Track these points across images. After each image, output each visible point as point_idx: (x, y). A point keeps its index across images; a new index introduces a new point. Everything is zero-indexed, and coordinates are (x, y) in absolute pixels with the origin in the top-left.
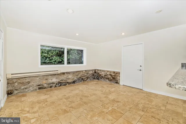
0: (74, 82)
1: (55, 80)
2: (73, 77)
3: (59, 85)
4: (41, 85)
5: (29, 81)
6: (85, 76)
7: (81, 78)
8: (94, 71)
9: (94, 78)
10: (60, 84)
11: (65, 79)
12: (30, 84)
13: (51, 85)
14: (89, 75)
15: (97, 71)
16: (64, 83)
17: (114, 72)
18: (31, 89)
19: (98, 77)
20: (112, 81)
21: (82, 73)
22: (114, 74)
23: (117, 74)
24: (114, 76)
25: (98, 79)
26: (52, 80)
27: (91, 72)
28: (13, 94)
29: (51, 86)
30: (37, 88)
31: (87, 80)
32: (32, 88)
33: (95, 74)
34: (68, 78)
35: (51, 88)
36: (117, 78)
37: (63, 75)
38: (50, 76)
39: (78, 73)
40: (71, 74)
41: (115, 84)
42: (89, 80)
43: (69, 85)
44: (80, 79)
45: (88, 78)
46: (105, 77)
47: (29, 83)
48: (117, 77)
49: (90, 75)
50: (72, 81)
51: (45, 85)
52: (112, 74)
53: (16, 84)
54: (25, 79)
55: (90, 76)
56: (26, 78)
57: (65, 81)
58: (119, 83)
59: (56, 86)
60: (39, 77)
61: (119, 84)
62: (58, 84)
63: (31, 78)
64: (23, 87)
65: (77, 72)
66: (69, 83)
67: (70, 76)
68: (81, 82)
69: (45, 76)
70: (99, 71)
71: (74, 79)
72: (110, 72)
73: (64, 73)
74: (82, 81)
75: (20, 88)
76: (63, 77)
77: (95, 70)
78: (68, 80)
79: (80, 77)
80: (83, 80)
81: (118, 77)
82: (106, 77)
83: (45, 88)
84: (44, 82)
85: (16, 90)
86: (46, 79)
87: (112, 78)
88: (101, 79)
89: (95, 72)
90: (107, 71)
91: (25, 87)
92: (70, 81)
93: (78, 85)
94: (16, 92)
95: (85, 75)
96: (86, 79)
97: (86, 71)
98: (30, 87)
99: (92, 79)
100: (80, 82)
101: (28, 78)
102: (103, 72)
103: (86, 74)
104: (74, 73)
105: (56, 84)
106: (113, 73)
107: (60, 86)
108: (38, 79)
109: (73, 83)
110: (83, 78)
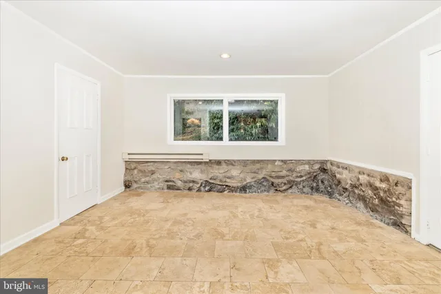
0: (244, 189)
1: (197, 175)
2: (242, 176)
3: (207, 188)
4: (171, 181)
5: (154, 169)
6: (283, 177)
7: (267, 180)
8: (317, 167)
9: (317, 190)
10: (211, 187)
11: (221, 175)
12: (154, 176)
13: (191, 185)
14: (297, 177)
15: (329, 166)
16: (219, 187)
17: (385, 178)
18: (156, 185)
19: (330, 186)
20: (377, 211)
21: (270, 166)
22: (383, 185)
23: (396, 184)
24: (385, 192)
25: (330, 195)
26: (191, 174)
27: (307, 167)
28: (131, 188)
29: (190, 187)
30: (165, 187)
31: (290, 191)
32: (157, 183)
33: (322, 176)
34: (228, 175)
35: (190, 193)
36: (399, 205)
37: (217, 167)
38: (189, 166)
39: (258, 166)
40: (238, 167)
41: (391, 228)
42: (294, 189)
43: (229, 194)
44: (265, 184)
45: (291, 184)
46: (355, 193)
47: (153, 173)
48: (398, 198)
49: (301, 176)
50: (239, 185)
51: (179, 184)
52: (378, 184)
53: (136, 171)
54: (146, 164)
55: (299, 180)
56: (149, 164)
57: (221, 181)
58: (408, 229)
59: (199, 190)
60: (169, 164)
61: (407, 232)
62: (205, 187)
63: (156, 164)
64: (143, 180)
65: (254, 162)
66: (232, 189)
67: (235, 172)
68: (266, 193)
69: (179, 164)
70: (334, 168)
71: (245, 180)
72: (368, 175)
73: (219, 163)
74: (272, 190)
75: (139, 180)
76: (218, 172)
77: (323, 162)
78: (228, 180)
79: (263, 178)
80: (273, 188)
81: (402, 202)
82: (356, 191)
83: (178, 189)
84: (177, 177)
85: (136, 182)
86: (181, 171)
87: (376, 201)
88: (341, 195)
89: (324, 170)
90: (357, 171)
91: (147, 179)
92: (235, 185)
93: (250, 198)
94: (135, 186)
95: (281, 174)
96: (284, 188)
97: (284, 162)
98: (154, 180)
99: (307, 190)
100: (262, 191)
101: (152, 164)
102: (345, 172)
103: (284, 173)
104: (245, 163)
105: (201, 185)
106: (381, 180)
107: (210, 191)
108: (166, 167)
109: (241, 190)
110: (276, 181)
